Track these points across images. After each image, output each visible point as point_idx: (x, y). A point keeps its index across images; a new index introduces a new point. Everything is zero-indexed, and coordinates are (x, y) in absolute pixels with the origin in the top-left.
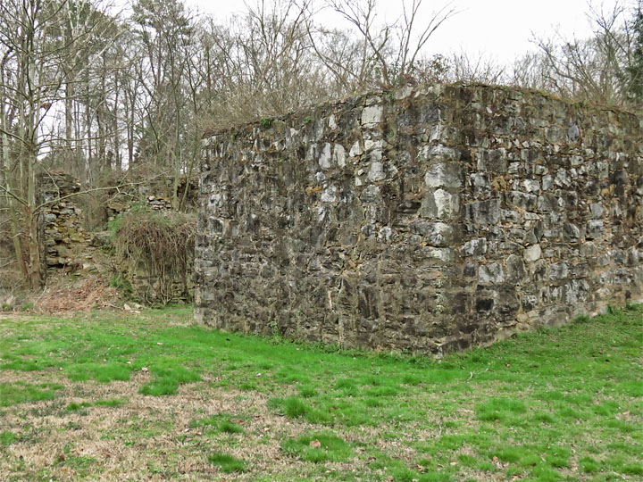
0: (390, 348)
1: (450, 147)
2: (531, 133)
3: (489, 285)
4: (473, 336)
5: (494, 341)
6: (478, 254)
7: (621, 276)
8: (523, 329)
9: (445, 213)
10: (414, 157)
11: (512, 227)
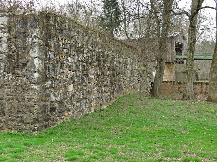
0: (11, 129)
1: (41, 39)
2: (71, 37)
3: (55, 101)
4: (49, 123)
5: (56, 125)
6: (51, 88)
7: (99, 97)
8: (67, 119)
9: (38, 69)
10: (24, 42)
11: (63, 77)
